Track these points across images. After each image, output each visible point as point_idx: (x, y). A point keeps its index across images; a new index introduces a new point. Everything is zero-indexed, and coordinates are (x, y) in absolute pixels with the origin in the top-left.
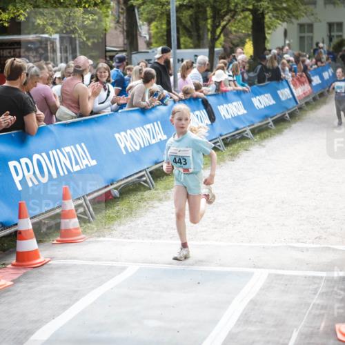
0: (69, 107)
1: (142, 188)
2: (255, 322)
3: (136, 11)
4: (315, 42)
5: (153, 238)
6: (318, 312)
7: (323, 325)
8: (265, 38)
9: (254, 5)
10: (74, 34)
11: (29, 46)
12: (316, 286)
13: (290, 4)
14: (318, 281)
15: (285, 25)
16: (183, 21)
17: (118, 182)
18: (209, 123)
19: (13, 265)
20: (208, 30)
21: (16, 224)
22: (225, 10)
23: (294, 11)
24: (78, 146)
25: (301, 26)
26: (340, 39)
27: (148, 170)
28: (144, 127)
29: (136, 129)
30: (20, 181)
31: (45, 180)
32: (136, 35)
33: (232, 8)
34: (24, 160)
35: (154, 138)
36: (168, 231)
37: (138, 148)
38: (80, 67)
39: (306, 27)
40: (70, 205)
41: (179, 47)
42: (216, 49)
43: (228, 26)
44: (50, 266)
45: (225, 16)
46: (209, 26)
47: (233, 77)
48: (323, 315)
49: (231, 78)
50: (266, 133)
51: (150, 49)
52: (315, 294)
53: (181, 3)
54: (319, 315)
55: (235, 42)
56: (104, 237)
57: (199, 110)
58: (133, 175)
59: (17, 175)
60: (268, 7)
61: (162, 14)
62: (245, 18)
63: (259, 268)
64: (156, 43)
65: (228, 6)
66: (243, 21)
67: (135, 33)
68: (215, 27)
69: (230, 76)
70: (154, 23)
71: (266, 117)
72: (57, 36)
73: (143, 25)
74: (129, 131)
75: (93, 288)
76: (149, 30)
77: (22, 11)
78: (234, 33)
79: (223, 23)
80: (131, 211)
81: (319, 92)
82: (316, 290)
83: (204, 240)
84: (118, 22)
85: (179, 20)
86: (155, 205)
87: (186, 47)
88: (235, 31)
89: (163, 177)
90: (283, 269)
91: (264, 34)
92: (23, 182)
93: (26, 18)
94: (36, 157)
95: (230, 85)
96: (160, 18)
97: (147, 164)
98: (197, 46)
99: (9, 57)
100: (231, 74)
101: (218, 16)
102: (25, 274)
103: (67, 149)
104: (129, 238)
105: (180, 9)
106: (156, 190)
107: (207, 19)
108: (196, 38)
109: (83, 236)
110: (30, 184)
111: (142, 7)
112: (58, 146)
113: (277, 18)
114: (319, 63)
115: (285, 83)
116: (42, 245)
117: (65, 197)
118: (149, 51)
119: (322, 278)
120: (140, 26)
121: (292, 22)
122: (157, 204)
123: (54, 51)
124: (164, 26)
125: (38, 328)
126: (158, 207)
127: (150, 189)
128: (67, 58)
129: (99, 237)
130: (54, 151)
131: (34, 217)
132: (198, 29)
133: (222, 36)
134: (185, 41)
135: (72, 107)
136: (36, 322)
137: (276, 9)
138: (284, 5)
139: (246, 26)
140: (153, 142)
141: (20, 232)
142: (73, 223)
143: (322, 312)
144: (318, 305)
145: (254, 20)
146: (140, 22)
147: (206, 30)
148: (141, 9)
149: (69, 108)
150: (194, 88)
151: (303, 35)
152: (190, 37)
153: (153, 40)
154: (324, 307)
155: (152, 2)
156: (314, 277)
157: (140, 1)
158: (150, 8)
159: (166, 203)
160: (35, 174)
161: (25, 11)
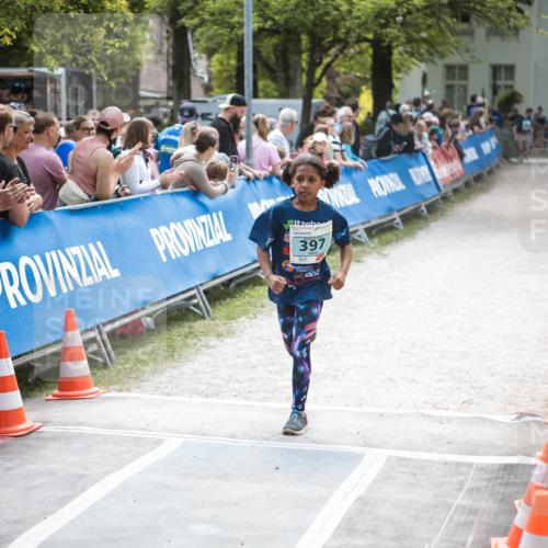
0: (80, 183)
1: (191, 316)
2: (365, 532)
3: (189, 36)
5: (207, 396)
6: (463, 519)
7: (471, 539)
8: (392, 86)
9: (375, 33)
11: (17, 85)
12: (462, 478)
13: (433, 33)
14: (463, 470)
15: (423, 66)
16: (264, 54)
17: (153, 304)
20: (303, 70)
22: (331, 39)
23: (439, 44)
24: (91, 246)
25: (449, 69)
26: (509, 91)
27: (201, 289)
28: (198, 219)
29: (185, 222)
31: (37, 298)
32: (189, 73)
33: (342, 36)
34: (4, 266)
35: (211, 237)
36: (231, 386)
37: (186, 252)
39: (457, 71)
40: (76, 338)
41: (255, 95)
42: (314, 101)
43: (334, 64)
44: (41, 436)
45: (329, 48)
46: (304, 65)
47: (341, 145)
48: (472, 523)
49: (337, 147)
50: (389, 236)
51: (210, 96)
52: (460, 490)
53: (261, 25)
54: (466, 523)
55: (345, 89)
56: (129, 391)
58: (177, 295)
60: (397, 38)
61: (231, 41)
62: (361, 53)
63: (372, 446)
64: (219, 87)
65: (335, 32)
66: (358, 57)
67: (186, 70)
68: (313, 65)
69: (334, 143)
70: (217, 57)
71: (391, 210)
73: (201, 58)
74: (172, 225)
75: (110, 472)
76: (209, 66)
77: (7, 30)
78: (343, 76)
79: (326, 60)
80: (172, 351)
81: (475, 174)
82: (462, 484)
84: (160, 52)
85: (256, 52)
86: (211, 344)
87: (267, 96)
88: (345, 73)
89: (224, 299)
90: (412, 450)
91: (389, 77)
93: (13, 41)
94: (24, 261)
95: (335, 158)
96: (227, 48)
97: (200, 279)
98: (284, 95)
100: (338, 139)
101: (318, 49)
103: (74, 250)
104: (168, 394)
105: (259, 34)
106: (213, 319)
107: (300, 53)
108: (282, 82)
109: (95, 389)
110: (13, 305)
111: (200, 30)
112: (60, 246)
113: (412, 54)
114: (476, 128)
115: (421, 156)
116: (30, 402)
117: (68, 326)
118: (209, 99)
119: (471, 465)
120: (195, 59)
121: (432, 62)
122: (214, 341)
124: (233, 62)
125: (20, 532)
126: (215, 347)
127: (203, 318)
129: (121, 391)
130: (53, 253)
131: (19, 356)
132: (286, 68)
133: (324, 80)
134: (265, 86)
135: (85, 184)
136: (17, 522)
137: (410, 41)
138: (424, 35)
139: (363, 65)
140: (210, 243)
142: (81, 368)
143: (471, 518)
144: (464, 507)
145: (375, 57)
146: (194, 54)
147: (299, 70)
148: (197, 33)
151: (451, 82)
152: (274, 79)
153: (214, 84)
154: (473, 511)
155: (215, 23)
156: (459, 464)
157: (196, 21)
158: (211, 32)
159: (228, 341)
160: (21, 288)
161: (12, 30)
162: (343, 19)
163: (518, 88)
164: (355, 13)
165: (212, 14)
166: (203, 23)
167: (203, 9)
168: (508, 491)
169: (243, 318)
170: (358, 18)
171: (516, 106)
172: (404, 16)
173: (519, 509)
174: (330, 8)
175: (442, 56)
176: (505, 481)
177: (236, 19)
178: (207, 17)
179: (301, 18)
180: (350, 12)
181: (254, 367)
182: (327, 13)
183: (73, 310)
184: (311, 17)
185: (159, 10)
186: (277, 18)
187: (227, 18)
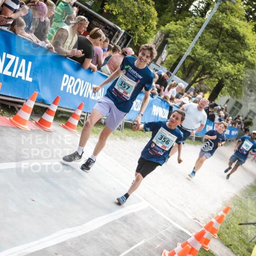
2: (129, 224)
3: (167, 45)
4: (238, 114)
5: (107, 154)
6: (160, 238)
7: (158, 246)
8: (217, 97)
9: (222, 78)
10: (133, 36)
11: (108, 27)
12: (166, 226)
13: (239, 89)
14: (169, 224)
15: (230, 97)
16: (186, 64)
18: (167, 118)
19: (36, 122)
20: (194, 76)
21: (50, 105)
22: (208, 72)
23: (238, 94)
25: (237, 103)
26: (250, 121)
30: (64, 87)
31: (75, 93)
32: (160, 55)
33: (212, 73)
34: (72, 78)
38: (126, 53)
39: (239, 105)
40: (79, 113)
41: (175, 75)
42: (192, 87)
43: (204, 80)
45: (206, 74)
48: (161, 241)
51: (162, 66)
52: (164, 229)
53: (190, 55)
54: (160, 240)
55: (202, 89)
57: (166, 109)
59: (65, 82)
60: (227, 84)
61: (178, 54)
62: (214, 81)
63: (146, 200)
64: (166, 65)
65: (211, 71)
66: (212, 82)
68: (198, 76)
70: (171, 55)
72: (123, 31)
73: (166, 53)
76: (167, 57)
77: (116, 10)
78: (204, 85)
79: (203, 78)
82: (166, 228)
83: (130, 170)
85: (184, 63)
86: (117, 139)
87: (178, 76)
88: (205, 84)
89: (129, 128)
91: (218, 94)
92: (65, 87)
93: (116, 14)
94: (78, 80)
96: (176, 55)
98: (184, 79)
99: (97, 27)
101: (203, 72)
102: (38, 130)
105: (189, 57)
106: (122, 132)
107: (197, 70)
108: (186, 75)
109: (75, 131)
110: (67, 91)
112: (92, 82)
113: (229, 92)
114: (234, 125)
115: (213, 123)
117: (79, 108)
119: (172, 224)
121: (233, 98)
122: (118, 139)
123: (117, 37)
124: (175, 60)
126: (118, 141)
127: (120, 130)
128: (121, 44)
130: (88, 83)
131: (60, 107)
132: (190, 71)
133: (198, 83)
134: (179, 73)
137: (230, 87)
138: (236, 88)
139: (212, 85)
141: (49, 110)
142: (75, 122)
143: (162, 240)
144: (162, 235)
145: (217, 85)
146: (165, 51)
148: (170, 45)
149: (110, 68)
150: (170, 97)
151: (235, 107)
152: (183, 73)
153: (165, 63)
154: (164, 238)
155: (177, 45)
156: (168, 221)
157: (172, 41)
158: (175, 48)
159: (123, 142)
160: (72, 87)
161: (118, 11)
162: (216, 68)
163: (253, 121)
164: (220, 69)
165: (178, 43)
166: (174, 43)
167: (176, 39)
168: (178, 238)
169: (131, 138)
170: (220, 71)
171: (250, 126)
172: (233, 79)
173: (178, 246)
174: (214, 63)
175: (237, 98)
176: (179, 235)
177: (184, 48)
178: (176, 42)
179: (204, 60)
180: (219, 67)
181: (125, 154)
182: (212, 64)
183: (84, 104)
184: (207, 62)
185: (163, 31)
186: (197, 55)
187: (182, 46)
